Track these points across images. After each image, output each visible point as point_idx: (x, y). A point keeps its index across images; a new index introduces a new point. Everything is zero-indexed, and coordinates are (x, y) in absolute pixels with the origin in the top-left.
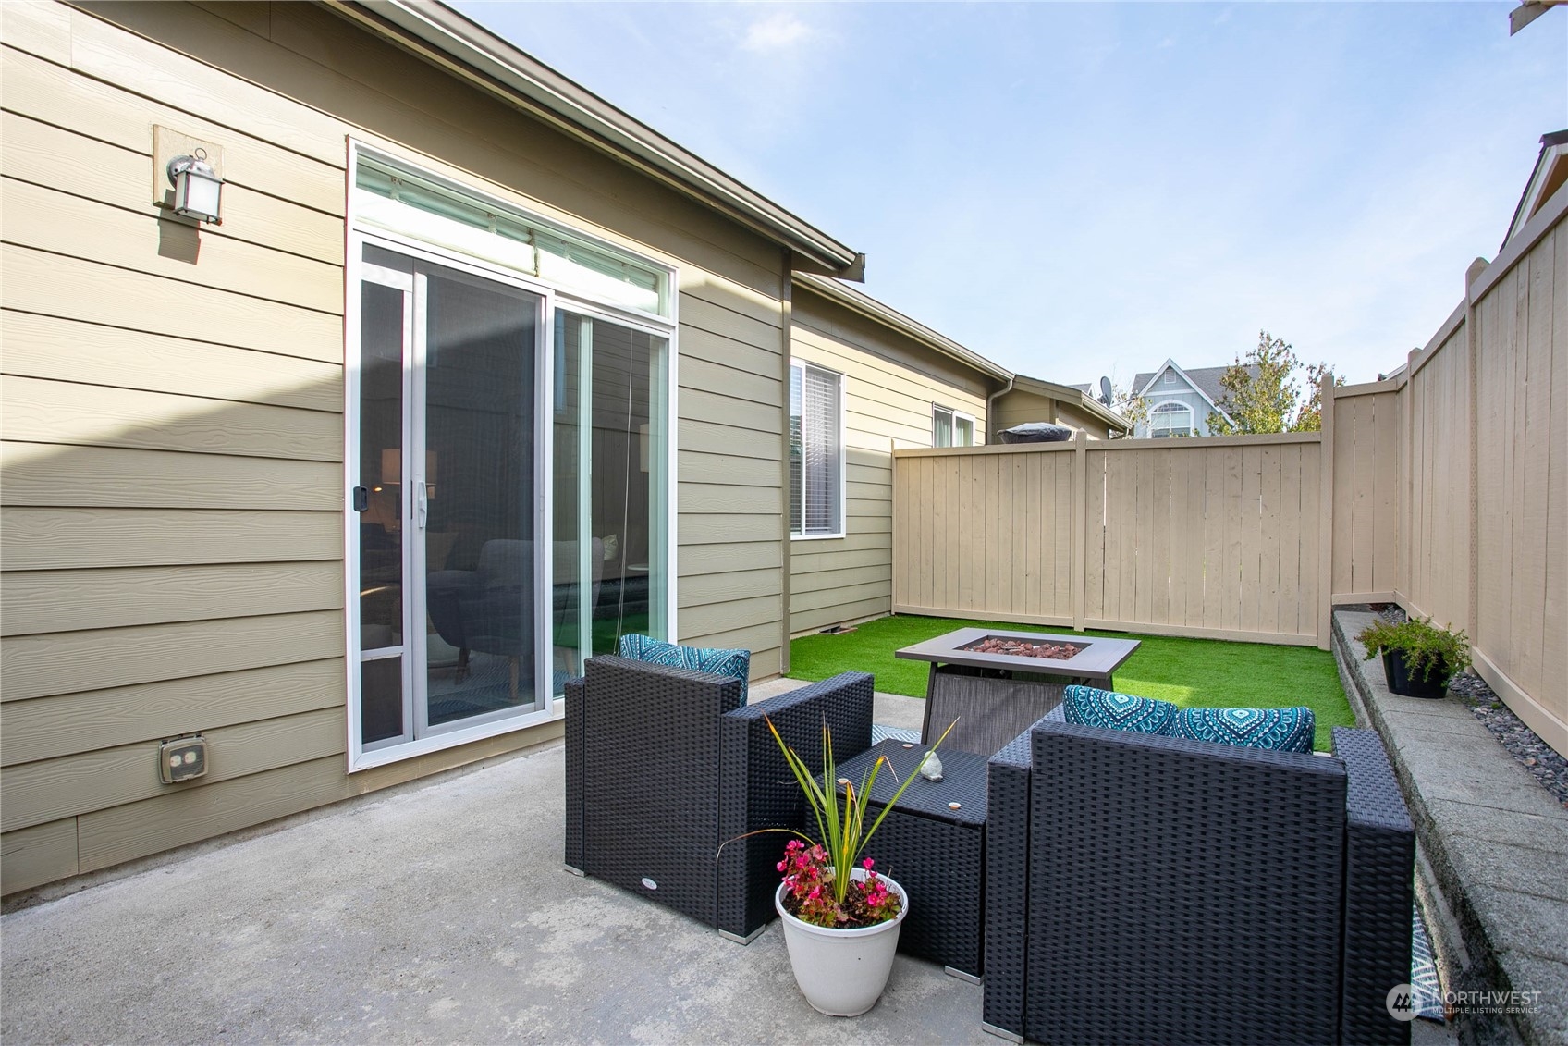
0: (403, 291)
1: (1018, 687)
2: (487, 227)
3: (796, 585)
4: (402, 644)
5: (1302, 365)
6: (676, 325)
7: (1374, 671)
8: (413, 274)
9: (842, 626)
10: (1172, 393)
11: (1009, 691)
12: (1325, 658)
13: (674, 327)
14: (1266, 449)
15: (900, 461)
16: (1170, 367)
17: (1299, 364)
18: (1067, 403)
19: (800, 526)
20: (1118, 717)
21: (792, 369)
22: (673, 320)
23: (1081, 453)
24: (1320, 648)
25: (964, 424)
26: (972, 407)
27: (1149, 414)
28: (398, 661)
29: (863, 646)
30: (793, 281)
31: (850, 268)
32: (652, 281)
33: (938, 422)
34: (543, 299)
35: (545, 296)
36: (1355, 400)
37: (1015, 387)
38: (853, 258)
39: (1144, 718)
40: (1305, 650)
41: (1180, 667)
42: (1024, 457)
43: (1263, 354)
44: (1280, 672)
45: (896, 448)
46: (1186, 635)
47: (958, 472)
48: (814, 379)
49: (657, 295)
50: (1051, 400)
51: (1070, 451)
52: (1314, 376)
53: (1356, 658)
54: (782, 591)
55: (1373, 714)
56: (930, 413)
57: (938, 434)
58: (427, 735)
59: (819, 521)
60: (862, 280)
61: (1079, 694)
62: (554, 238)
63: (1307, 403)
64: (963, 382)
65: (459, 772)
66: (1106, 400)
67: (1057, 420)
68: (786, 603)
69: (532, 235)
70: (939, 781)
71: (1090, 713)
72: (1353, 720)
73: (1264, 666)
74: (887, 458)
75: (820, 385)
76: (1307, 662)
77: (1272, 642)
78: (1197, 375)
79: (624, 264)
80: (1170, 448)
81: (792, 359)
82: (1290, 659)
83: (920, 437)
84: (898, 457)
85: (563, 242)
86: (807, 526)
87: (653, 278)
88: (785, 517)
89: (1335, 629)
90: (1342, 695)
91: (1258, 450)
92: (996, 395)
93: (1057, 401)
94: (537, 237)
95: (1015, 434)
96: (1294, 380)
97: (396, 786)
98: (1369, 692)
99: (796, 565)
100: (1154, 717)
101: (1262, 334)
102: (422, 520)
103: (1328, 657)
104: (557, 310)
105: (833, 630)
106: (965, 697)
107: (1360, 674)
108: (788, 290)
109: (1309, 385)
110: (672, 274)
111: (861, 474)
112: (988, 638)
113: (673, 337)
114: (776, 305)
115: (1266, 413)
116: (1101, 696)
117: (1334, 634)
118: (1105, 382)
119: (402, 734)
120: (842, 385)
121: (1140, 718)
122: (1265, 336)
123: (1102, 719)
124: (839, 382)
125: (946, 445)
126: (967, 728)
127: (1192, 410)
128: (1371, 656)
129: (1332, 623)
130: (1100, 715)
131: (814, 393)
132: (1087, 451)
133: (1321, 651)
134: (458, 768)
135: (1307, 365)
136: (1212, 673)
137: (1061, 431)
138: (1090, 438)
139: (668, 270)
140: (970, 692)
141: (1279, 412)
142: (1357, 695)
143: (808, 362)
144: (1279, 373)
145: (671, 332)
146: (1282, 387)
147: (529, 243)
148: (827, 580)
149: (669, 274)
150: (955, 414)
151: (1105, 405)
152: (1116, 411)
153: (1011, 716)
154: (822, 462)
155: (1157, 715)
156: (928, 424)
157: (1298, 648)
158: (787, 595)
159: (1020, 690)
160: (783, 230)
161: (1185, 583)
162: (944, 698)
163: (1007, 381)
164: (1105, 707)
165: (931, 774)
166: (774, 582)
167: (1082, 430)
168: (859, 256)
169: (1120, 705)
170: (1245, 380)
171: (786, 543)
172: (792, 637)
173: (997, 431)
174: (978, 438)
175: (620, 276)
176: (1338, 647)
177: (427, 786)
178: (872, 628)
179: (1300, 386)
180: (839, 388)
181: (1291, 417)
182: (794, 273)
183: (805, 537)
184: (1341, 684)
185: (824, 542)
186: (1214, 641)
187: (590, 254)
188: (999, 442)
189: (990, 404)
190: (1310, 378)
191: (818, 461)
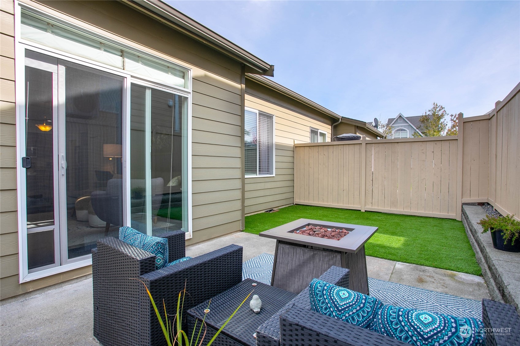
0: (52, 73)
1: (315, 252)
2: (100, 48)
3: (247, 195)
4: (54, 225)
5: (448, 114)
6: (191, 92)
7: (486, 238)
8: (58, 66)
9: (274, 209)
10: (401, 125)
11: (311, 254)
12: (459, 224)
13: (190, 93)
14: (435, 142)
15: (297, 148)
16: (400, 116)
17: (447, 114)
18: (361, 127)
19: (256, 172)
20: (340, 308)
21: (245, 111)
22: (190, 90)
23: (364, 145)
24: (457, 220)
25: (323, 135)
26: (326, 129)
27: (393, 132)
28: (52, 232)
29: (279, 218)
30: (246, 77)
31: (268, 71)
32: (182, 74)
33: (313, 134)
34: (125, 79)
35: (126, 78)
36: (472, 123)
37: (342, 121)
38: (269, 67)
39: (357, 311)
40: (451, 220)
41: (401, 228)
42: (342, 146)
43: (434, 111)
44: (441, 230)
45: (296, 143)
46: (404, 214)
47: (318, 152)
48: (263, 117)
49: (184, 80)
50: (355, 126)
51: (360, 144)
52: (453, 118)
53: (475, 228)
54: (241, 198)
55: (486, 258)
56: (309, 131)
57: (312, 138)
58: (67, 263)
59: (265, 170)
60: (273, 76)
61: (317, 288)
62: (134, 55)
63: (450, 128)
64: (322, 119)
65: (85, 278)
66: (376, 126)
67: (357, 133)
68: (243, 202)
69: (123, 53)
70: (258, 313)
71: (323, 303)
72: (474, 255)
73: (435, 227)
74: (292, 147)
75: (266, 120)
76: (452, 226)
77: (437, 217)
78: (410, 119)
79: (168, 67)
80: (398, 142)
81: (245, 108)
82: (446, 225)
83: (305, 139)
84: (296, 147)
85: (139, 57)
86: (259, 172)
87: (183, 74)
88: (242, 169)
89: (463, 212)
90: (468, 242)
91: (432, 143)
92: (335, 124)
93: (357, 126)
94: (125, 54)
95: (340, 138)
96: (445, 120)
97: (50, 286)
98: (484, 246)
99: (247, 187)
100: (363, 312)
101: (434, 103)
102: (63, 172)
103: (460, 224)
104: (132, 84)
105: (270, 211)
106: (291, 256)
107: (478, 236)
108: (244, 80)
109: (451, 121)
110: (189, 71)
111: (281, 153)
112: (309, 225)
113: (190, 97)
114: (238, 86)
115: (434, 131)
116: (331, 291)
117: (463, 215)
118: (376, 120)
119: (54, 263)
120: (273, 120)
121: (354, 311)
122: (435, 104)
123: (330, 308)
124: (273, 119)
125: (316, 142)
126: (292, 270)
127: (408, 131)
128: (485, 231)
129: (462, 211)
130: (329, 305)
131: (263, 123)
132: (366, 143)
133: (457, 221)
134: (84, 276)
135: (450, 114)
136: (414, 231)
137: (357, 137)
138: (367, 139)
139: (188, 70)
140: (294, 254)
141: (439, 131)
142: (476, 244)
143: (259, 111)
144: (439, 118)
145: (189, 95)
146: (441, 122)
147: (121, 56)
148: (268, 192)
149: (188, 71)
150: (319, 131)
151: (376, 128)
152: (380, 130)
153: (312, 266)
154: (266, 148)
155: (366, 309)
156: (308, 134)
157: (448, 220)
158: (243, 199)
159: (316, 254)
160: (240, 56)
161: (404, 194)
162: (282, 255)
163: (339, 119)
164: (332, 300)
165: (254, 309)
166: (238, 194)
167: (364, 136)
168: (272, 66)
169: (342, 299)
170: (427, 120)
171: (243, 179)
172: (246, 215)
173: (335, 137)
174: (328, 139)
175: (167, 72)
176: (465, 220)
177: (67, 285)
178: (285, 210)
179: (448, 122)
180: (273, 121)
181: (444, 133)
182: (246, 74)
183: (258, 176)
184: (467, 237)
185: (266, 178)
186: (415, 216)
187: (151, 62)
188: (334, 141)
189: (333, 128)
190: (451, 119)
191: (264, 148)
